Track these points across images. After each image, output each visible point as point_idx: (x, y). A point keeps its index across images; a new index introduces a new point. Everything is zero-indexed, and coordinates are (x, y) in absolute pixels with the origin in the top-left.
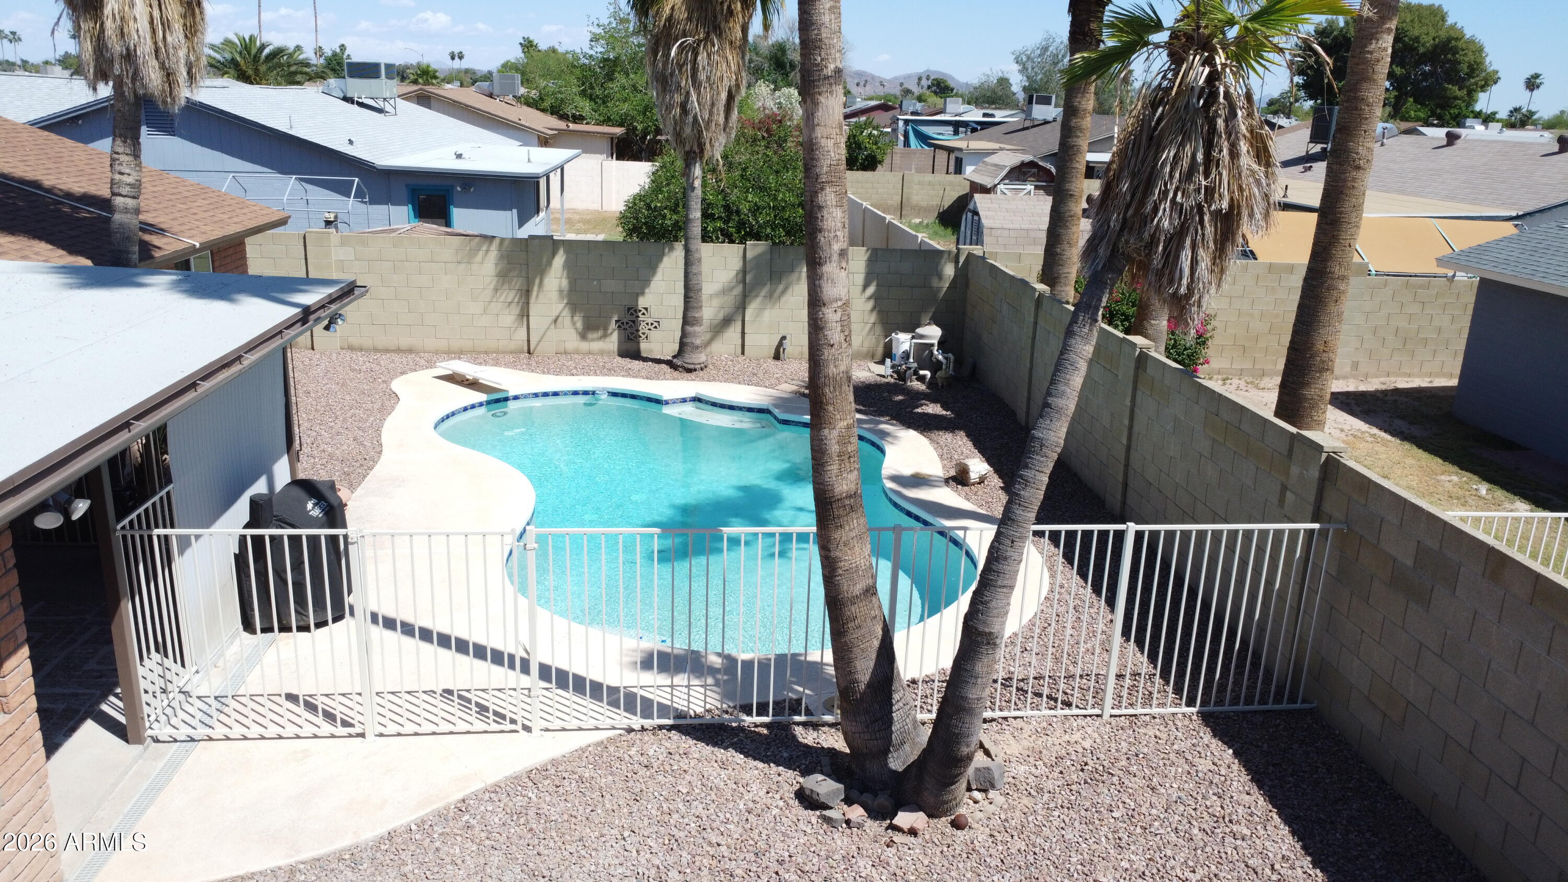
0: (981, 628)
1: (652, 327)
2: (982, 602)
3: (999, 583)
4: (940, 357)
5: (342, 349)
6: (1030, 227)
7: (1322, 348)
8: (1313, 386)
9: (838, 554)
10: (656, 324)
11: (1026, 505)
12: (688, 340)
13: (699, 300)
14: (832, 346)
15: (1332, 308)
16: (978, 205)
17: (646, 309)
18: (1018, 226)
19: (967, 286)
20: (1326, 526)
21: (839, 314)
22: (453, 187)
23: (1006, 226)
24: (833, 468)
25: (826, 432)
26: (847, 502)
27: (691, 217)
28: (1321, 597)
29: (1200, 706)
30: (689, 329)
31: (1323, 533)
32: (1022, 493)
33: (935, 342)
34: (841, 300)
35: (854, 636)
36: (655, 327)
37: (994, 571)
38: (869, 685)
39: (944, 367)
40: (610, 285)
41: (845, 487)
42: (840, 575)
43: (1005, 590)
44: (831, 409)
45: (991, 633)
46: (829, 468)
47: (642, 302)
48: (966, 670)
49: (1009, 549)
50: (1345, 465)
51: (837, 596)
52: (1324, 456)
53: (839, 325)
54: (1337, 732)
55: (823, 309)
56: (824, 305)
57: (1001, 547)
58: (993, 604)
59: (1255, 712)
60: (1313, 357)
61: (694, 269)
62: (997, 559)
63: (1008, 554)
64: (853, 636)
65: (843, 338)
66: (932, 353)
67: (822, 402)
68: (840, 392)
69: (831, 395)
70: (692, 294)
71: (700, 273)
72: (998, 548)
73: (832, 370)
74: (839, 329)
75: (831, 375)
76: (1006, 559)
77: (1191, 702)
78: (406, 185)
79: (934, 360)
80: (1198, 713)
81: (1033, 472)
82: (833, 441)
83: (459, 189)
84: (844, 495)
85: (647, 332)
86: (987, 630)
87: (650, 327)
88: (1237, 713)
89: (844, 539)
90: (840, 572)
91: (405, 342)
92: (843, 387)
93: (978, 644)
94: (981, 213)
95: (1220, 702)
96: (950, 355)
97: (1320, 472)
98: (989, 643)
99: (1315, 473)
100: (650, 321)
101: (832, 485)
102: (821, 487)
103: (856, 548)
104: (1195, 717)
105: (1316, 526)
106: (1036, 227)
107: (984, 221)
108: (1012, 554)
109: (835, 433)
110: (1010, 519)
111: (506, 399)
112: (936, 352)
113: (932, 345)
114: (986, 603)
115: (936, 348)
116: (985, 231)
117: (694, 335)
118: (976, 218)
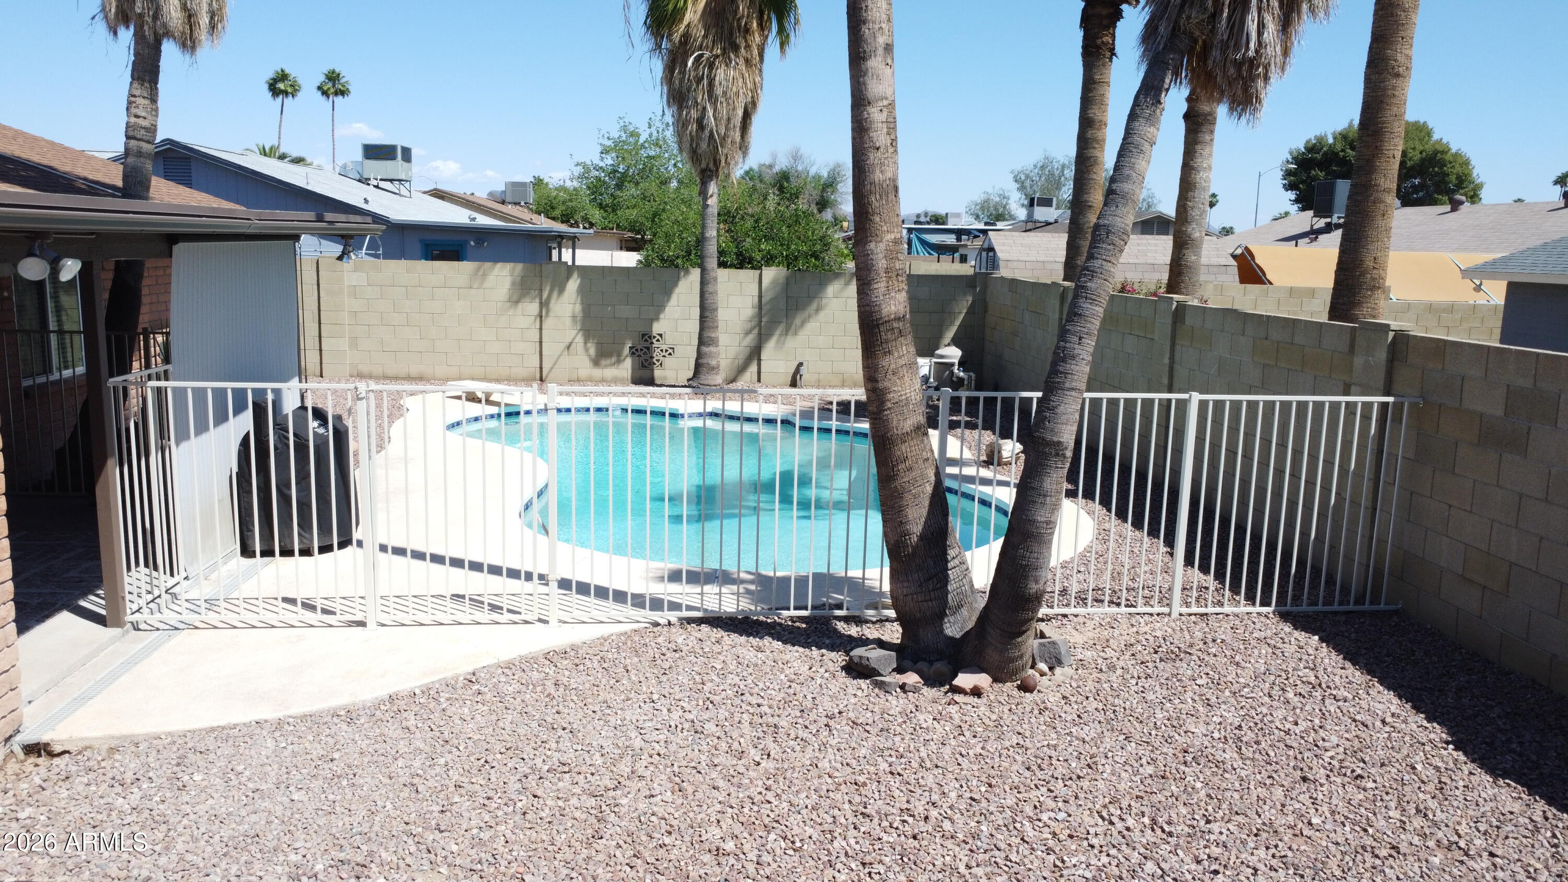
0: (1048, 437)
1: (666, 354)
2: (1049, 409)
3: (1067, 385)
4: (962, 374)
5: (351, 376)
6: (1046, 259)
7: (1371, 264)
8: (1364, 305)
9: (886, 384)
10: (670, 351)
11: (1094, 297)
12: (704, 361)
13: (715, 320)
14: (878, 149)
15: (1380, 222)
16: (993, 241)
17: (661, 335)
18: (1034, 259)
19: (985, 310)
20: (1400, 400)
21: (885, 113)
22: (467, 242)
23: (1020, 259)
24: (880, 286)
25: (872, 245)
26: (895, 325)
27: (707, 235)
28: (1399, 487)
29: (1276, 606)
30: (705, 349)
31: (1398, 406)
32: (1089, 284)
33: (956, 361)
34: (886, 98)
35: (905, 480)
36: (670, 354)
37: (1061, 373)
38: (922, 537)
39: (966, 382)
40: (626, 311)
41: (893, 308)
42: (889, 409)
43: (1073, 393)
44: (877, 219)
45: (1059, 443)
46: (875, 286)
47: (657, 328)
48: (1033, 489)
49: (1076, 346)
50: (1416, 336)
51: (886, 433)
52: (1391, 335)
53: (885, 125)
55: (868, 108)
56: (869, 103)
57: (1068, 345)
58: (1061, 409)
60: (1363, 274)
61: (710, 288)
62: (1064, 360)
63: (1076, 352)
65: (889, 142)
66: (952, 373)
67: (867, 213)
68: (887, 201)
69: (877, 204)
70: (707, 314)
71: (716, 292)
72: (1065, 347)
73: (878, 176)
74: (885, 130)
75: (877, 181)
76: (1073, 357)
78: (421, 241)
79: (954, 379)
81: (1100, 262)
82: (880, 256)
83: (472, 243)
84: (893, 316)
85: (661, 359)
86: (1055, 439)
89: (893, 366)
90: (889, 405)
91: (414, 370)
92: (890, 195)
93: (1046, 456)
94: (996, 248)
96: (972, 374)
97: (1388, 352)
98: (1057, 455)
99: (1382, 355)
100: (664, 347)
101: (880, 306)
102: (868, 308)
103: (906, 378)
104: (1271, 615)
105: (1390, 399)
106: (1052, 259)
107: (1000, 254)
108: (1080, 352)
109: (882, 246)
110: (1076, 314)
111: (518, 413)
112: (956, 371)
113: (952, 365)
114: (1054, 408)
115: (956, 367)
116: (1001, 264)
118: (991, 254)
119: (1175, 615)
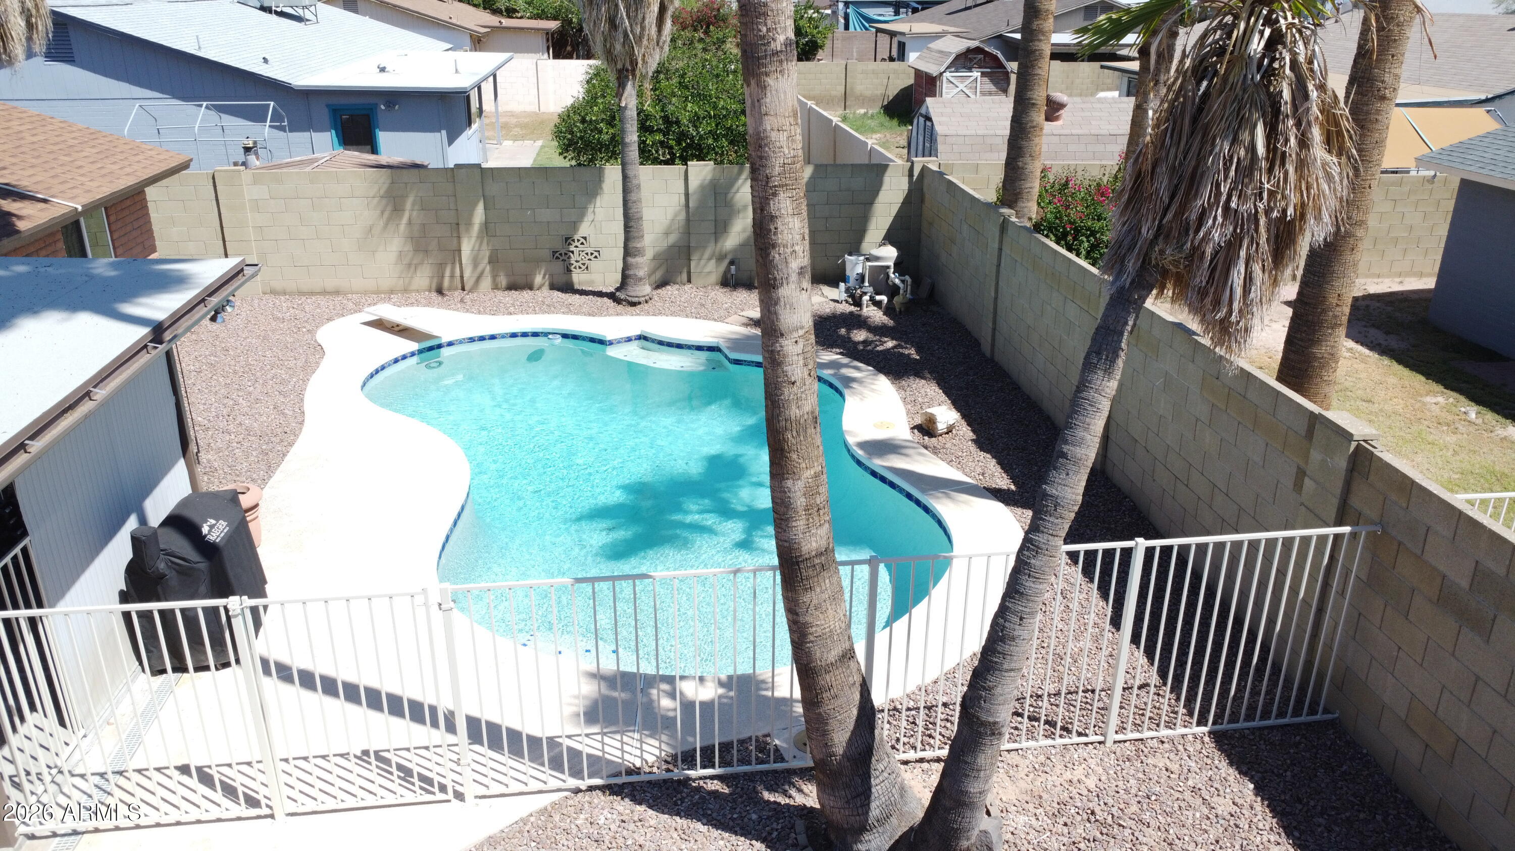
0: (984, 717)
1: (592, 257)
2: (984, 688)
3: (1005, 666)
4: (897, 281)
5: (264, 293)
6: (986, 132)
7: (1335, 301)
8: (1324, 343)
9: (809, 619)
10: (596, 254)
11: (1037, 575)
12: (631, 272)
13: (640, 230)
14: (793, 383)
15: (1348, 257)
16: (931, 110)
17: (585, 238)
18: (973, 132)
19: (922, 201)
20: (1357, 529)
21: (801, 345)
22: (376, 105)
23: (960, 133)
24: (800, 524)
25: (789, 483)
26: (817, 561)
27: (627, 140)
28: (1350, 603)
29: (1214, 723)
30: (630, 260)
31: (1354, 535)
32: (1033, 561)
33: (891, 264)
34: (802, 328)
35: (830, 707)
36: (596, 257)
37: (999, 653)
38: (848, 758)
39: (901, 292)
40: (546, 215)
41: (814, 544)
42: (812, 642)
43: (1012, 674)
44: (794, 456)
45: (995, 723)
46: (794, 524)
47: (580, 231)
48: (966, 763)
49: (1017, 627)
50: (1380, 459)
51: (808, 664)
52: (1354, 445)
53: (801, 358)
54: (1365, 751)
55: (781, 340)
56: (782, 335)
57: (1007, 624)
58: (998, 690)
59: (1271, 728)
60: (1324, 311)
61: (633, 197)
62: (1003, 639)
63: (1016, 633)
64: (828, 707)
65: (806, 373)
66: (888, 276)
67: (782, 450)
68: (805, 437)
69: (794, 441)
70: (632, 224)
71: (640, 200)
72: (1004, 626)
73: (794, 412)
74: (801, 362)
75: (793, 417)
76: (1013, 639)
77: (1202, 722)
78: (328, 106)
79: (890, 283)
80: (1210, 733)
81: (1046, 536)
82: (798, 494)
83: (383, 107)
84: (814, 553)
85: (587, 262)
86: (991, 719)
87: (590, 257)
88: (1253, 730)
89: (815, 602)
90: (811, 638)
91: (330, 285)
92: (809, 431)
93: (980, 735)
94: (934, 119)
95: (1234, 718)
96: (907, 278)
97: (1349, 462)
98: (993, 734)
99: (1342, 463)
100: (589, 251)
101: (799, 544)
102: (786, 544)
103: (830, 611)
104: (1207, 739)
105: (1346, 529)
107: (938, 128)
108: (1021, 633)
109: (800, 484)
110: (1017, 592)
111: (440, 346)
112: (892, 276)
113: (888, 267)
114: (990, 689)
115: (892, 270)
116: (939, 139)
117: (637, 266)
118: (928, 123)
119: (1109, 743)
